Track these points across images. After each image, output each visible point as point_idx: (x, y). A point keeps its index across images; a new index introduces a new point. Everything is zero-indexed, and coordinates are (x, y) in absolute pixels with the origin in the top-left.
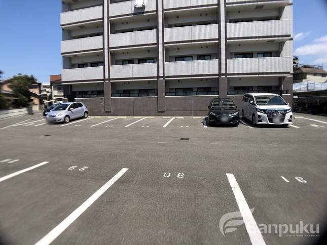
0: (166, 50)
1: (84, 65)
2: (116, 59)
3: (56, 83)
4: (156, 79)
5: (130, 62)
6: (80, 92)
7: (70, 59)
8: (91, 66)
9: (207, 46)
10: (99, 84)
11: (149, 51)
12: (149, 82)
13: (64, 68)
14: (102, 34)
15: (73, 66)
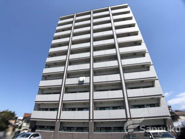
0: (95, 103)
1: (46, 110)
2: (66, 107)
3: (27, 118)
4: (88, 121)
5: (74, 109)
6: (40, 126)
7: (39, 105)
8: (50, 111)
9: (118, 102)
10: (53, 122)
11: (85, 104)
12: (84, 123)
13: (34, 110)
14: (60, 93)
15: (40, 109)
